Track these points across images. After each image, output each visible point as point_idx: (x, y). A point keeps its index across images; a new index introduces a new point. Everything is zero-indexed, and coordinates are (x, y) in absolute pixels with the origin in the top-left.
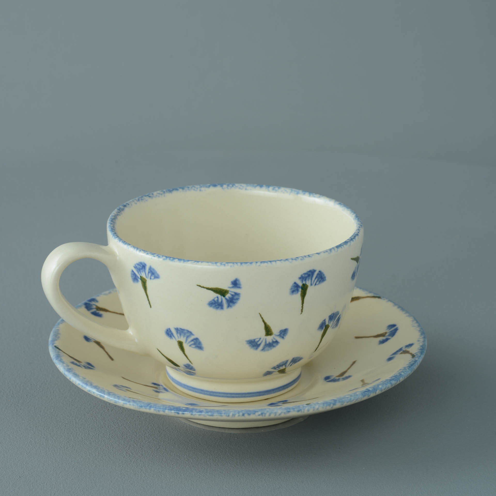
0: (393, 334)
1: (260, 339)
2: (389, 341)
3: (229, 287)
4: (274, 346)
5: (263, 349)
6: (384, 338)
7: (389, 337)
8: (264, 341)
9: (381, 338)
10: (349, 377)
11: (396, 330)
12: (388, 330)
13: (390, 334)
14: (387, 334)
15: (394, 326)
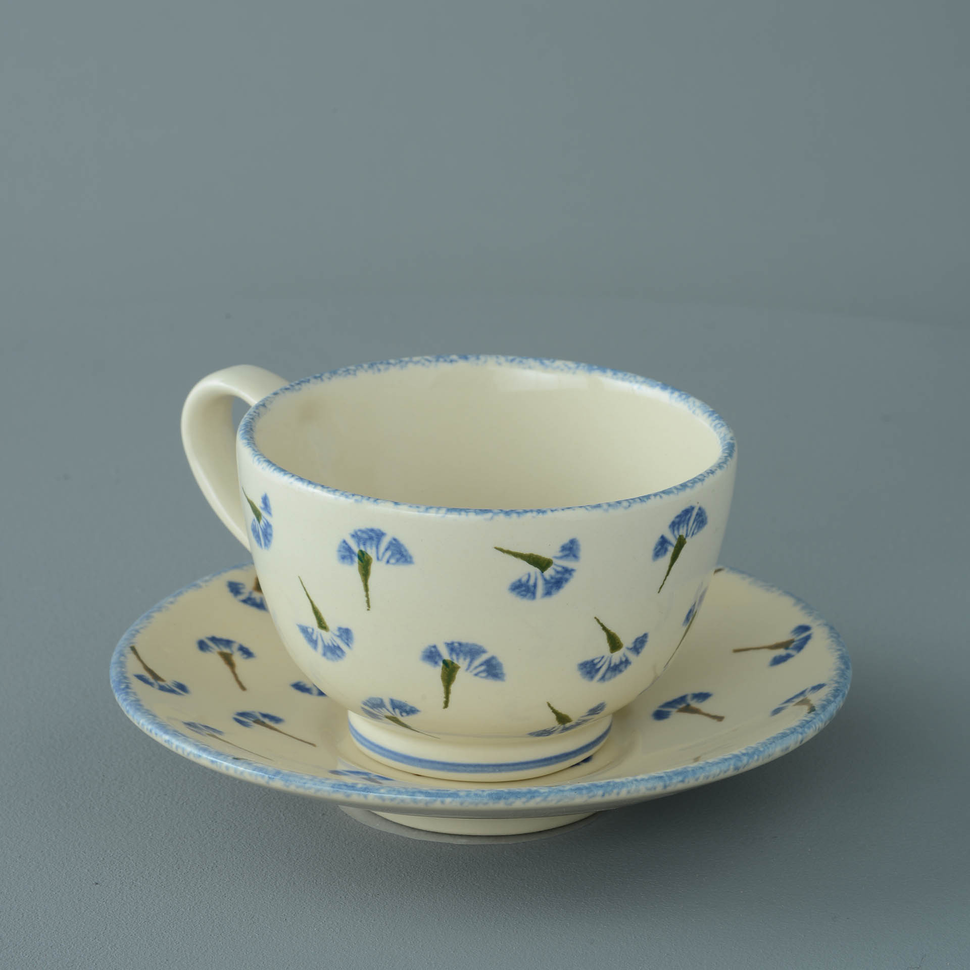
1: (603, 657)
3: (556, 558)
4: (621, 671)
5: (603, 678)
8: (607, 663)
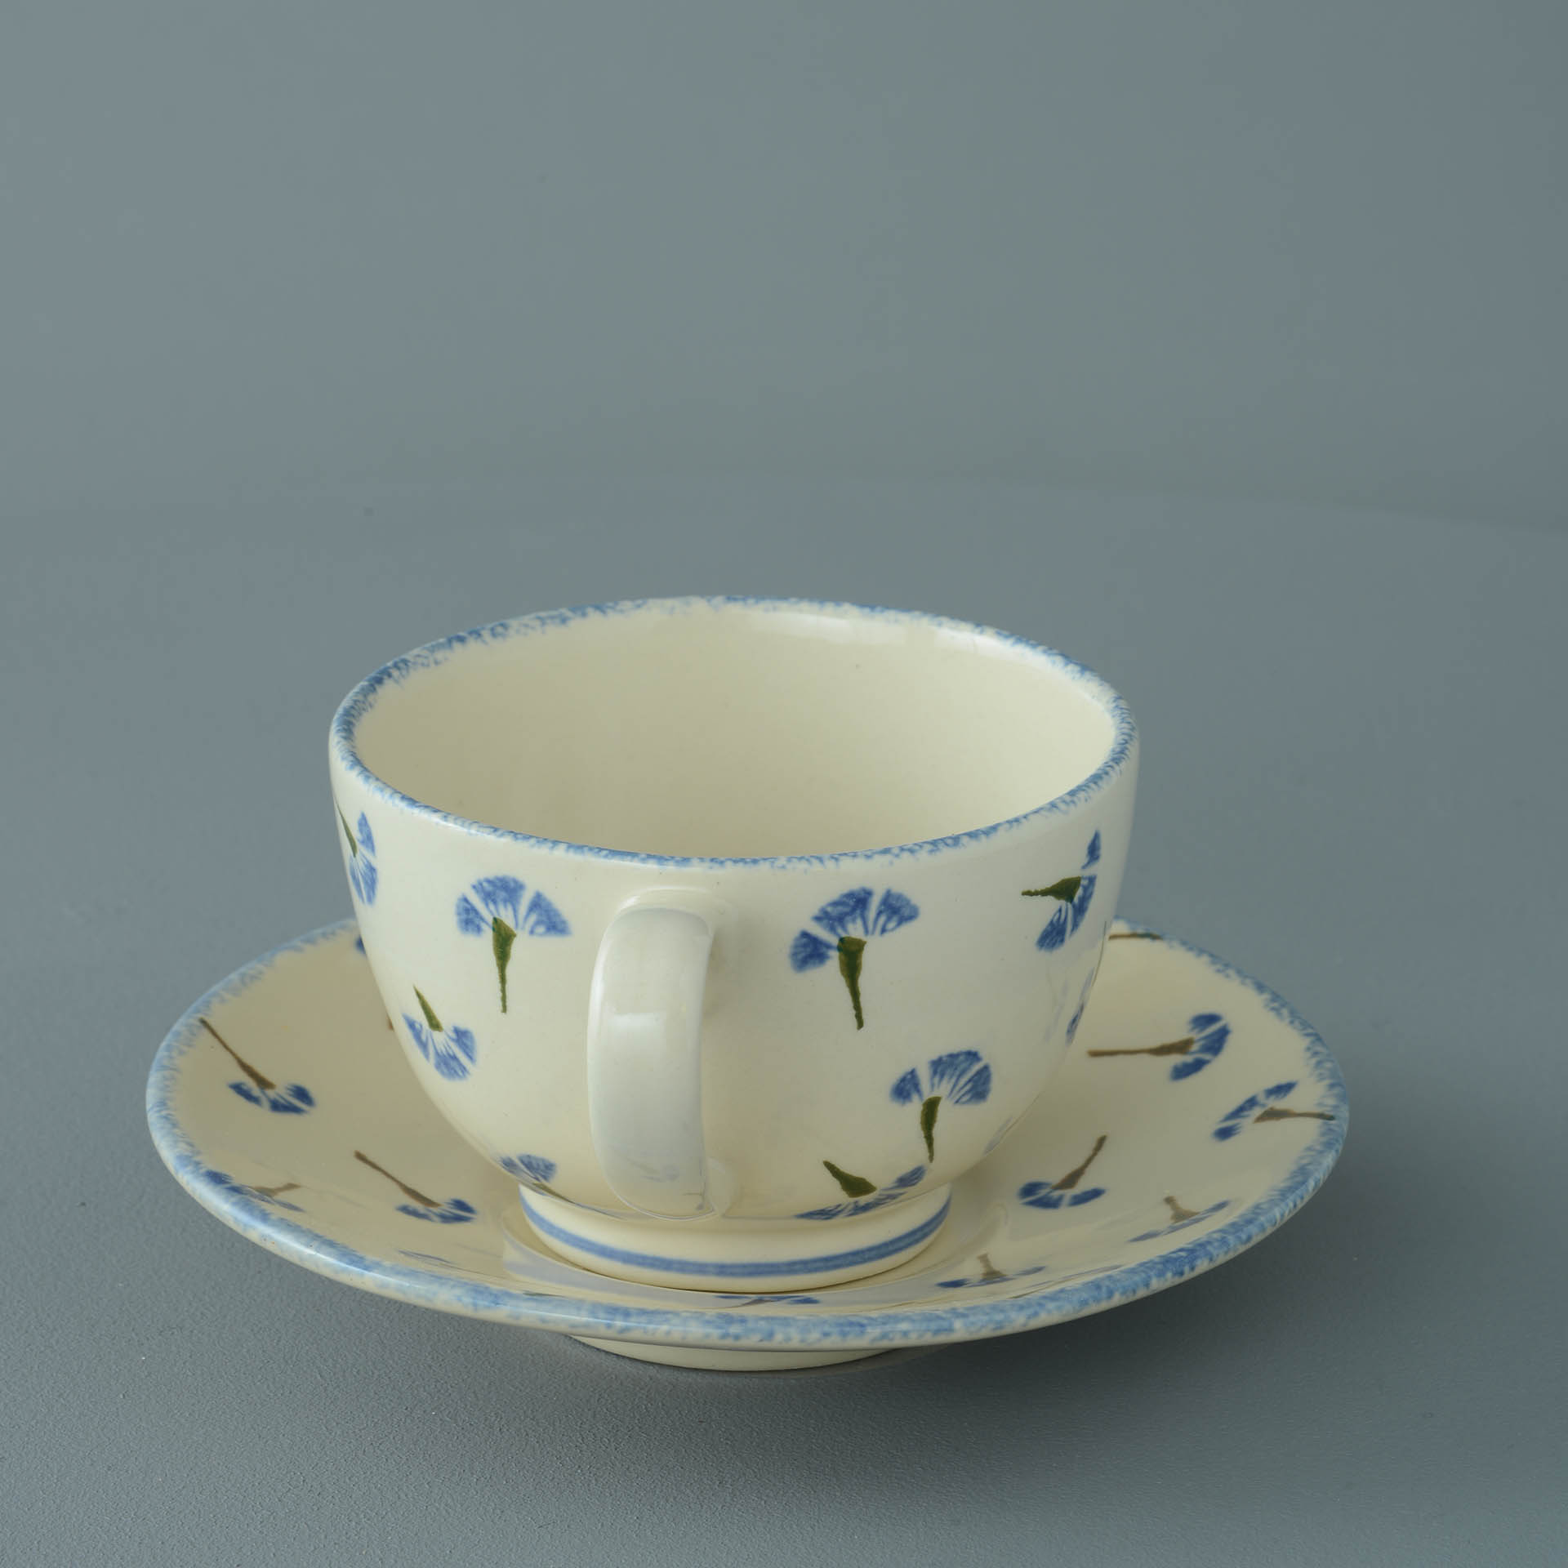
0: (1216, 1044)
2: (1207, 1071)
6: (1189, 1059)
7: (1206, 1057)
9: (1177, 1059)
10: (1096, 1193)
11: (1224, 1033)
12: (1196, 1030)
13: (1203, 1046)
14: (1195, 1047)
15: (1212, 1019)
